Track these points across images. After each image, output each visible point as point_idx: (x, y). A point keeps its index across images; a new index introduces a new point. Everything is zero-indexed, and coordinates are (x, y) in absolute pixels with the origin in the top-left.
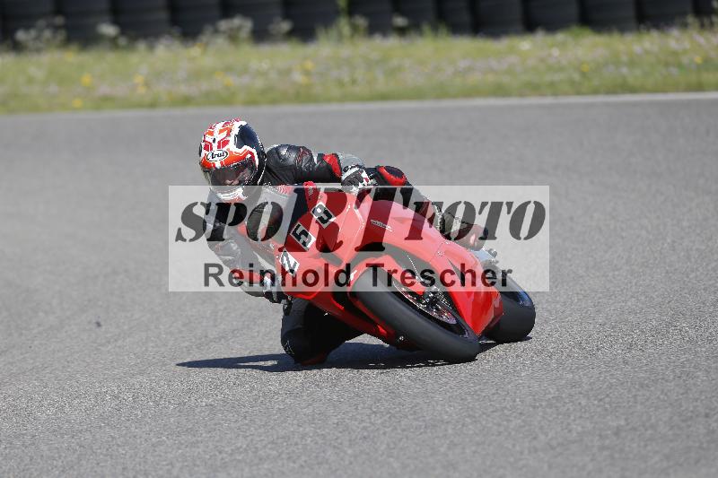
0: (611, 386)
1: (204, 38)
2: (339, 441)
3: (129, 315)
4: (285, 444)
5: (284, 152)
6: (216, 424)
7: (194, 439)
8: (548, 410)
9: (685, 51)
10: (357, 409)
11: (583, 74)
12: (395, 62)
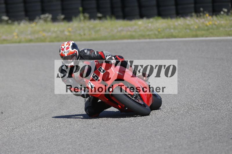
0: (168, 132)
1: (36, 21)
2: (80, 150)
3: (12, 110)
4: (63, 151)
5: (86, 51)
6: (40, 145)
7: (33, 150)
8: (148, 140)
9: (192, 24)
10: (86, 140)
11: (159, 32)
12: (98, 28)
